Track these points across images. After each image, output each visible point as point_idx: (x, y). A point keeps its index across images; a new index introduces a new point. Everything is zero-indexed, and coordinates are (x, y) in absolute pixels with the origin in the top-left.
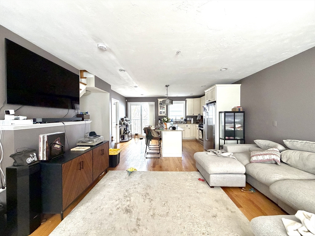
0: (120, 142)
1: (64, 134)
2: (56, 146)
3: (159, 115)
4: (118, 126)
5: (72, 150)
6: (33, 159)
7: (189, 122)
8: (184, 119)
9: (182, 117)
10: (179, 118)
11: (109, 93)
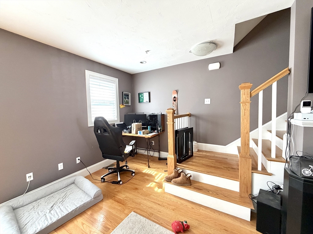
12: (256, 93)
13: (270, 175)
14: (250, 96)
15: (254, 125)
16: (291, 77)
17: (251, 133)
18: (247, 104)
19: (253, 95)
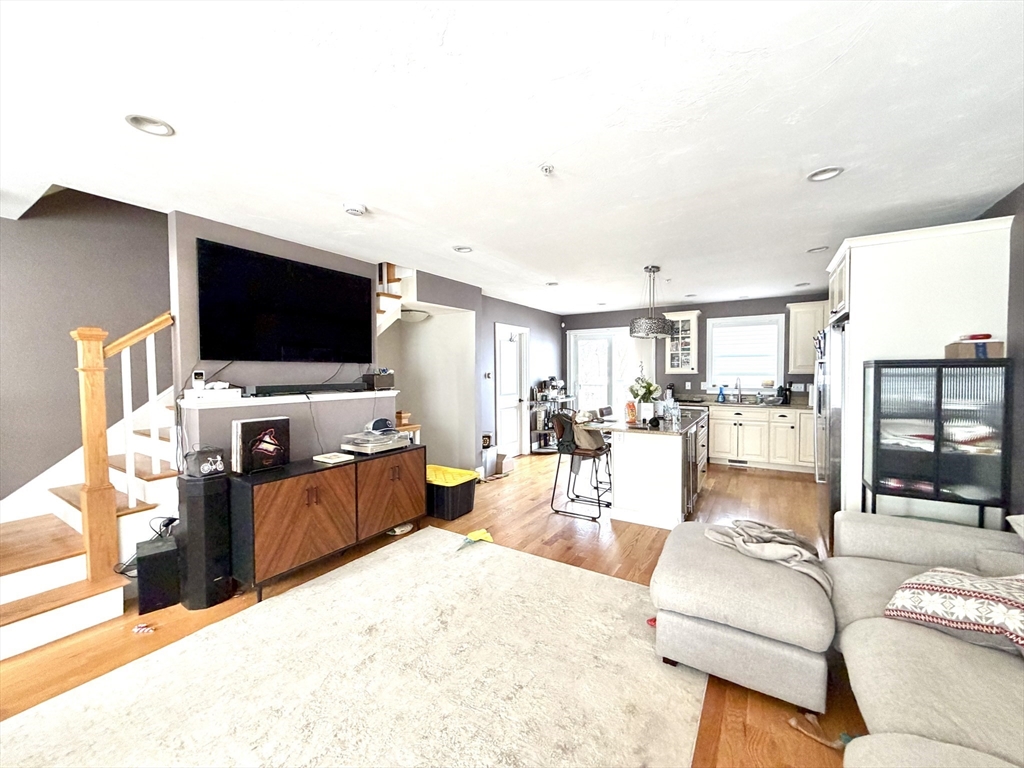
0: (533, 453)
1: (287, 421)
2: (264, 446)
3: (669, 370)
4: (526, 404)
5: (315, 458)
6: (214, 467)
7: (798, 400)
8: (776, 387)
9: (768, 380)
10: (752, 384)
11: (472, 314)
12: (115, 351)
13: (154, 507)
14: (104, 357)
15: (115, 415)
16: (175, 330)
17: (109, 431)
18: (97, 373)
19: (110, 354)
